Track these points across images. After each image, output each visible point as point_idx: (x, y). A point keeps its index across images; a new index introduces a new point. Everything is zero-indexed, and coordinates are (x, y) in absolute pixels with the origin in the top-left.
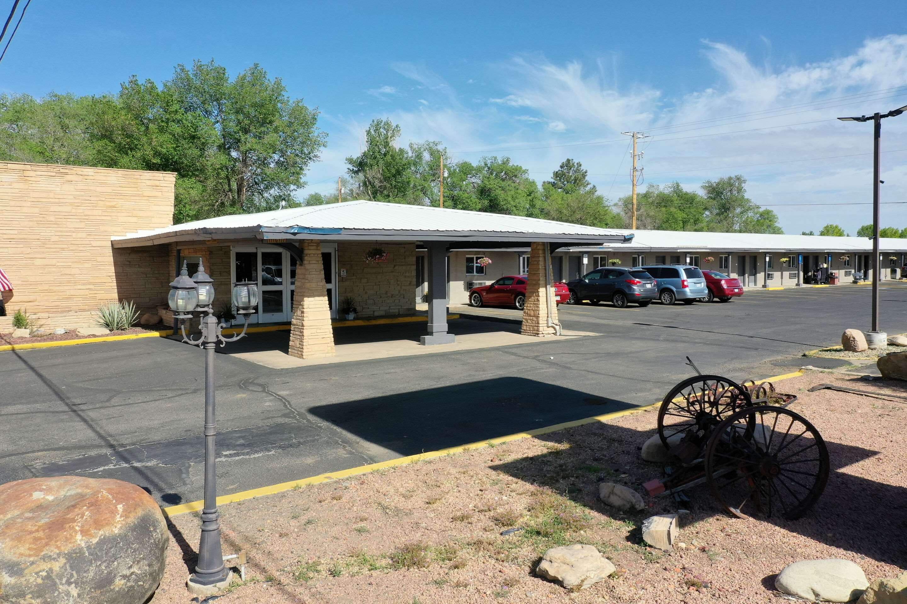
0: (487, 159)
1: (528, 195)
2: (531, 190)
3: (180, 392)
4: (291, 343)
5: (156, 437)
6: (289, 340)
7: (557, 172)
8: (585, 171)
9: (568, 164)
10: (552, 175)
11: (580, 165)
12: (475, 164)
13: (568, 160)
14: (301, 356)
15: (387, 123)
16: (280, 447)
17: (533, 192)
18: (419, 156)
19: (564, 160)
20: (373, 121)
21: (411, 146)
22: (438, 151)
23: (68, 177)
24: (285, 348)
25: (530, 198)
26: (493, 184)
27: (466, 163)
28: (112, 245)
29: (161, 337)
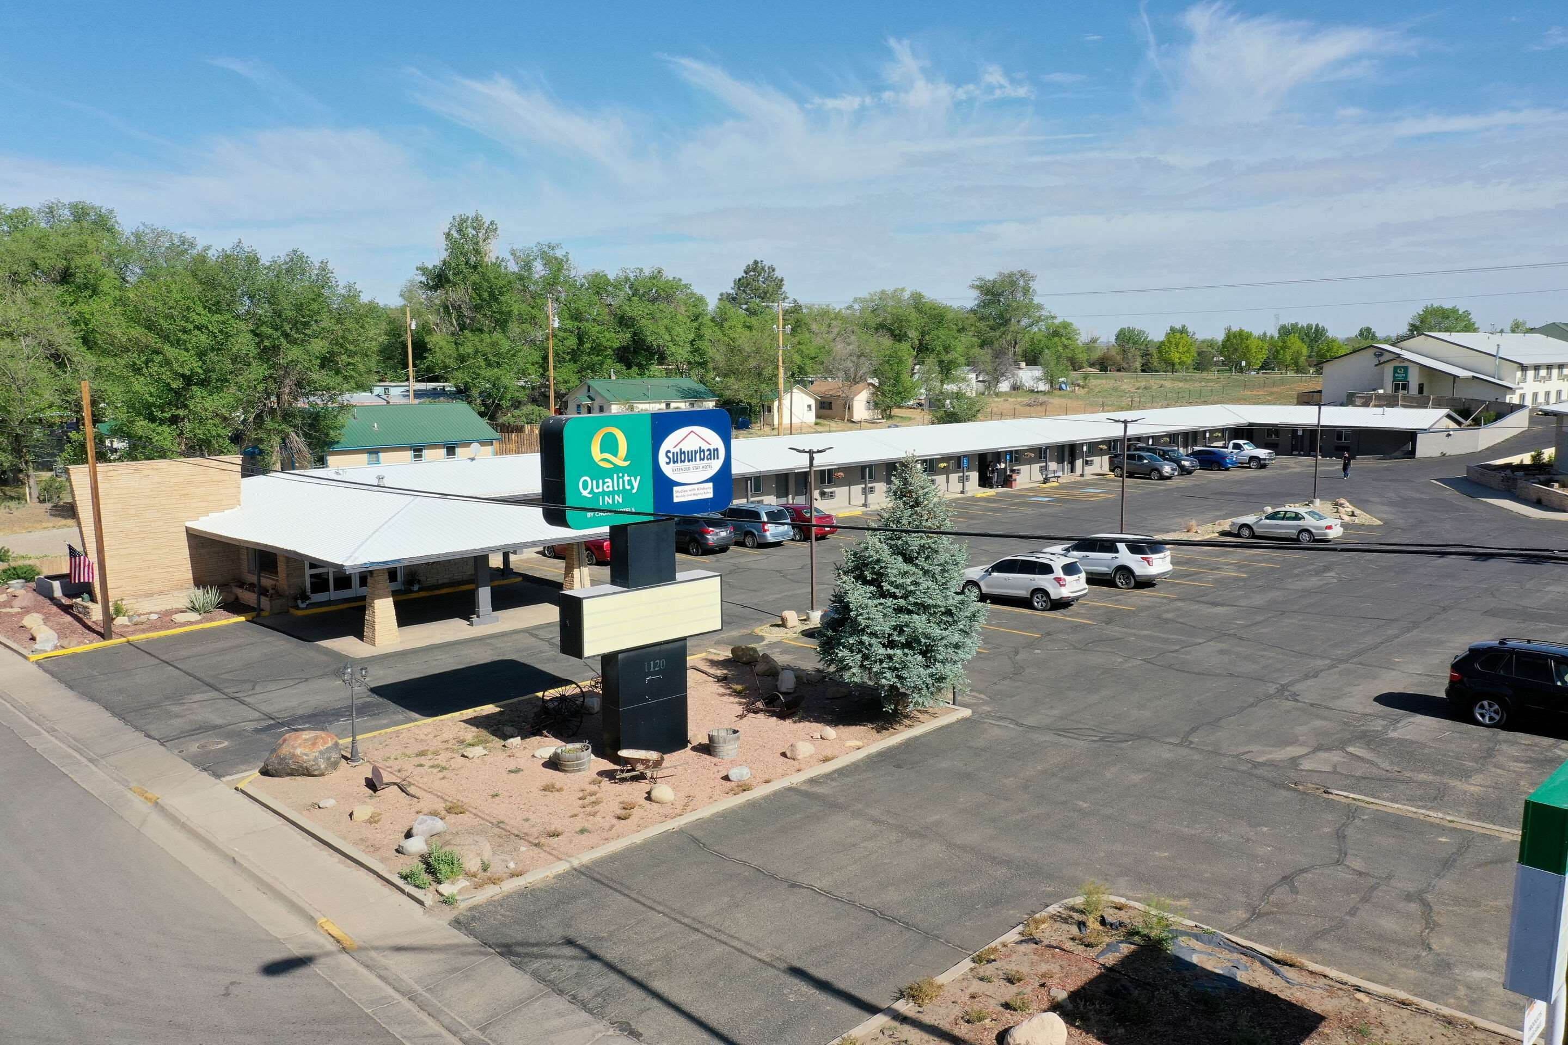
0: (628, 271)
1: (692, 320)
2: (697, 311)
3: (297, 681)
4: (365, 634)
5: (300, 712)
6: (364, 631)
7: (740, 280)
8: (780, 278)
9: (755, 268)
10: (733, 285)
11: (774, 270)
12: (612, 277)
13: (756, 262)
14: (374, 645)
15: (476, 219)
16: (369, 715)
17: (700, 314)
18: (527, 266)
19: (751, 262)
20: (454, 218)
21: (513, 253)
22: (556, 259)
23: (145, 473)
24: (360, 635)
25: (695, 324)
26: (637, 310)
27: (597, 275)
28: (187, 530)
29: (248, 621)
